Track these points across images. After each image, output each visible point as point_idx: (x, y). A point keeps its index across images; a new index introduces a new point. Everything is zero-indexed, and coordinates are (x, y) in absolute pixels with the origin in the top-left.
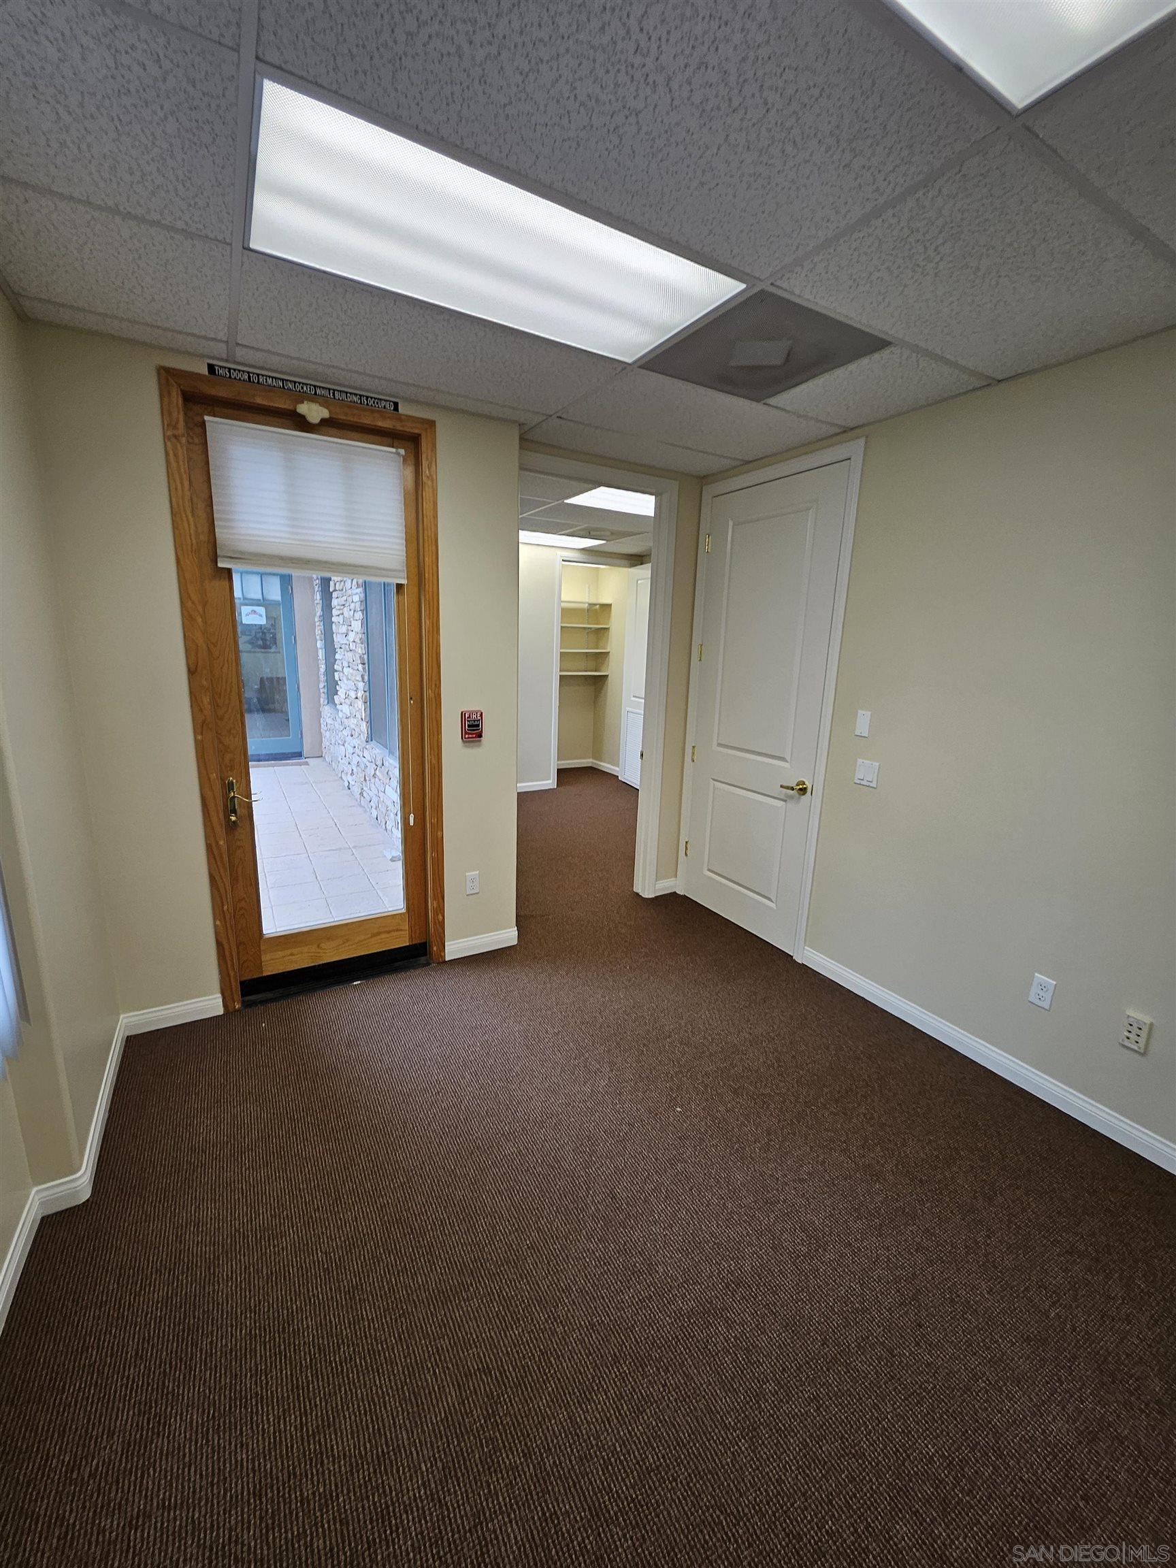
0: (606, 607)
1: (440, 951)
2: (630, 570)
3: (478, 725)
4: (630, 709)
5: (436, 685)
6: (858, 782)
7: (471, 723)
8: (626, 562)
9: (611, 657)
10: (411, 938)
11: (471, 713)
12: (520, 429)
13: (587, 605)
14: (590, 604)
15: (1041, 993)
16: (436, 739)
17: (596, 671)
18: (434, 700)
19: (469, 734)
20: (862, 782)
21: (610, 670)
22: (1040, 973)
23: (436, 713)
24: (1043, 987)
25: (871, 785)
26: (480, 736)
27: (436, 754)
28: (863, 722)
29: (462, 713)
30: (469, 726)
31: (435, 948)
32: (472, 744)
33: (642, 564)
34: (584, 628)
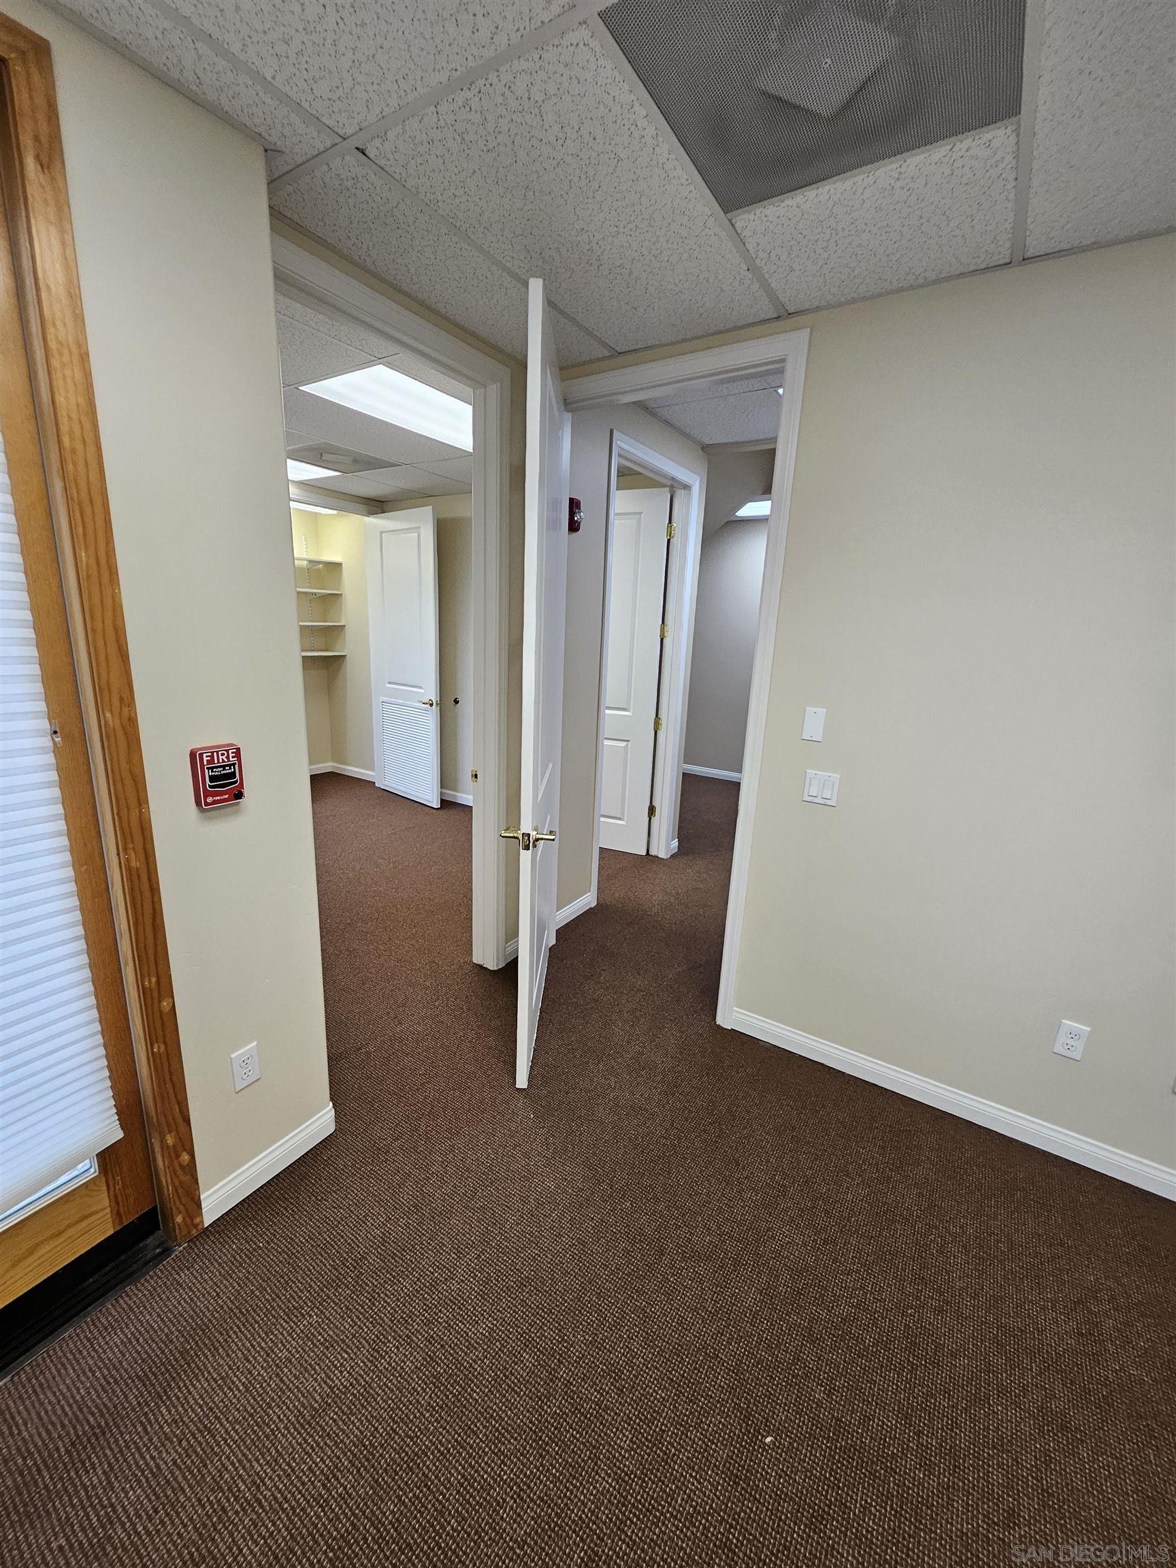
0: (335, 567)
1: (192, 1218)
2: (366, 518)
3: (233, 775)
4: (385, 699)
5: (121, 699)
6: (809, 799)
7: (217, 772)
8: (362, 507)
9: (349, 631)
10: (118, 1215)
11: (213, 751)
12: (268, 161)
13: (305, 563)
14: (310, 561)
15: (1071, 1042)
16: (135, 813)
17: (326, 650)
18: (120, 733)
19: (214, 794)
20: (815, 800)
21: (347, 647)
22: (1070, 1019)
23: (129, 761)
24: (1074, 1035)
25: (828, 802)
26: (239, 795)
27: (140, 847)
28: (815, 723)
29: (193, 755)
30: (212, 779)
31: (179, 1219)
32: (222, 811)
33: (383, 512)
34: (306, 593)
